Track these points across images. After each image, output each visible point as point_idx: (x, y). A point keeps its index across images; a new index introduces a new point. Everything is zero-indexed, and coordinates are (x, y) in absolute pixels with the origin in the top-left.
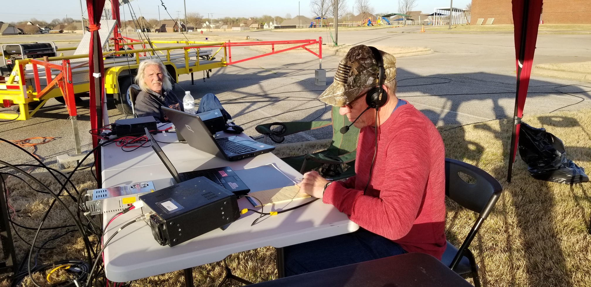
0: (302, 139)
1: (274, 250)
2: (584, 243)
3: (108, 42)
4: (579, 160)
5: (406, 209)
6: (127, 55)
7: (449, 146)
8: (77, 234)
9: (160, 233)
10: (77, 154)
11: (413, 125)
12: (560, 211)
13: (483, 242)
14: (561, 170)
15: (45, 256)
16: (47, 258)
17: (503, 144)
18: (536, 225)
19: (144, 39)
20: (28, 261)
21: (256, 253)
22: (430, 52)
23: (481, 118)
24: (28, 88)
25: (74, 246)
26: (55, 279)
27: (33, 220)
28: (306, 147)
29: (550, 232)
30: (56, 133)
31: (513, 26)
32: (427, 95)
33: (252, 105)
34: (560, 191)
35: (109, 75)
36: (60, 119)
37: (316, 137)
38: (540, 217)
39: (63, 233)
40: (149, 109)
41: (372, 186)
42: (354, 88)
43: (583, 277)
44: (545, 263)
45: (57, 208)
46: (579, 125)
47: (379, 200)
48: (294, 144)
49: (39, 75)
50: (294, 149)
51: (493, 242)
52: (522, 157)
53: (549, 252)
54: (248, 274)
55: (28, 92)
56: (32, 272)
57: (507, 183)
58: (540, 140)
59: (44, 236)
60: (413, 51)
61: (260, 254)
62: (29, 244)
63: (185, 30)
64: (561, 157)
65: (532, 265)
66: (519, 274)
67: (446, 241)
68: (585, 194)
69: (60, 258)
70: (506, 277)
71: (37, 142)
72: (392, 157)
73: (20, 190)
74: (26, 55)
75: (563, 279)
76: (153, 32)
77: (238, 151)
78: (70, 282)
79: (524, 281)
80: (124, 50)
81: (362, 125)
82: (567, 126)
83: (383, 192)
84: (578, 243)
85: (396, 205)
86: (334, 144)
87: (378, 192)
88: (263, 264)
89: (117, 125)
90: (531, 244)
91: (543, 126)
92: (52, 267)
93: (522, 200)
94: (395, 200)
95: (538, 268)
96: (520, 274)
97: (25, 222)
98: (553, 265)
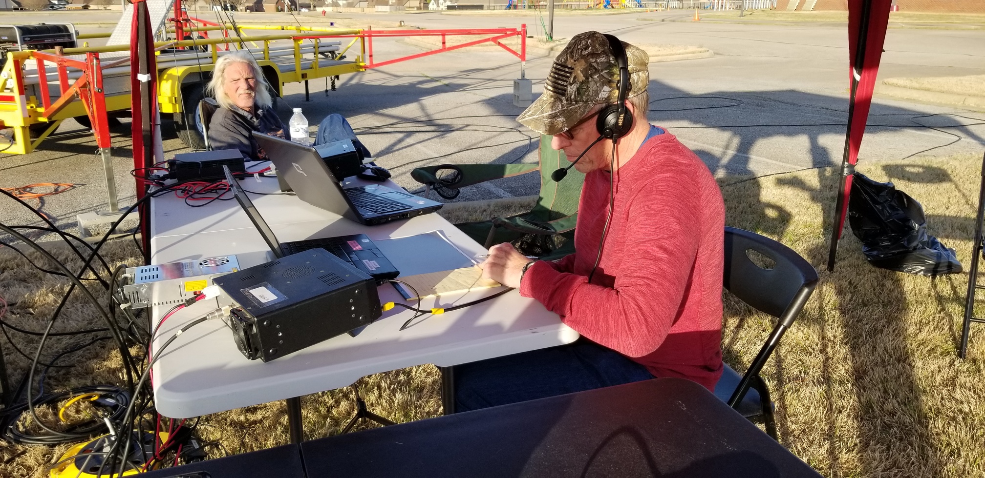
0: (490, 195)
1: (438, 376)
2: (950, 372)
3: (165, 25)
4: (947, 237)
5: (656, 307)
6: (197, 48)
7: (733, 210)
8: (110, 344)
9: (248, 340)
10: (111, 211)
11: (674, 168)
12: (913, 320)
13: (783, 368)
14: (916, 253)
15: (56, 379)
16: (60, 382)
17: (823, 209)
18: (873, 342)
19: (225, 23)
20: (28, 387)
21: (409, 380)
22: (707, 54)
23: (789, 165)
24: (28, 100)
25: (106, 363)
26: (74, 417)
27: (38, 319)
28: (496, 208)
29: (894, 353)
30: (76, 177)
31: (846, 13)
32: (700, 125)
33: (407, 136)
34: (914, 287)
35: (165, 81)
36: (84, 155)
37: (513, 191)
38: (879, 328)
39: (88, 342)
40: (233, 138)
41: (602, 270)
42: (576, 104)
43: (946, 426)
44: (884, 403)
45: (77, 300)
46: (950, 180)
47: (614, 292)
48: (476, 204)
49: (48, 78)
50: (476, 212)
51: (801, 368)
52: (853, 229)
53: (891, 386)
54: (395, 413)
55: (28, 107)
56: (34, 405)
57: (828, 272)
58: (885, 202)
59: (56, 346)
60: (679, 52)
61: (416, 381)
62: (30, 359)
63: (296, 9)
64: (918, 232)
65: (863, 406)
66: (841, 420)
67: (722, 363)
68: (955, 292)
69: (82, 382)
70: (820, 425)
71: (44, 192)
72: (637, 221)
73: (15, 270)
74: (25, 44)
75: (913, 430)
76: (241, 10)
77: (380, 209)
78: (98, 421)
79: (849, 431)
80: (191, 39)
81: (589, 167)
82: (931, 181)
83: (620, 278)
84: (940, 371)
85: (640, 299)
86: (542, 203)
87: (613, 279)
88: (420, 398)
89: (178, 162)
90: (863, 373)
91: (890, 180)
92: (68, 396)
93: (850, 300)
94: (641, 292)
95: (873, 411)
96: (843, 421)
97: (24, 323)
98: (898, 407)
